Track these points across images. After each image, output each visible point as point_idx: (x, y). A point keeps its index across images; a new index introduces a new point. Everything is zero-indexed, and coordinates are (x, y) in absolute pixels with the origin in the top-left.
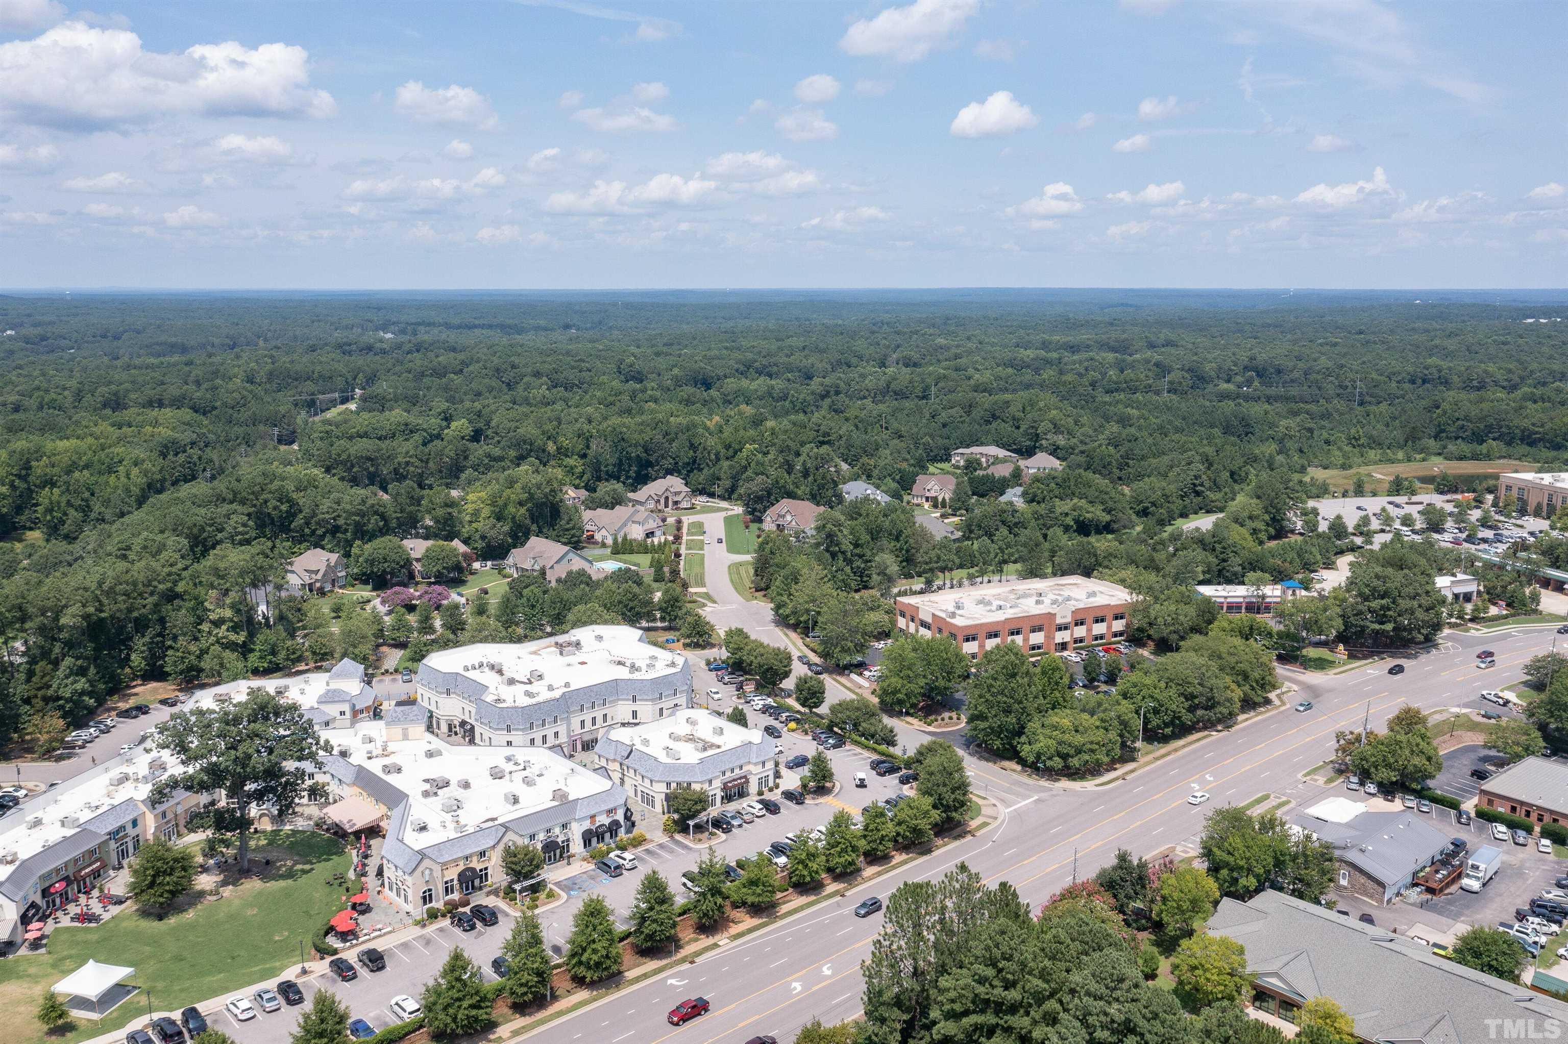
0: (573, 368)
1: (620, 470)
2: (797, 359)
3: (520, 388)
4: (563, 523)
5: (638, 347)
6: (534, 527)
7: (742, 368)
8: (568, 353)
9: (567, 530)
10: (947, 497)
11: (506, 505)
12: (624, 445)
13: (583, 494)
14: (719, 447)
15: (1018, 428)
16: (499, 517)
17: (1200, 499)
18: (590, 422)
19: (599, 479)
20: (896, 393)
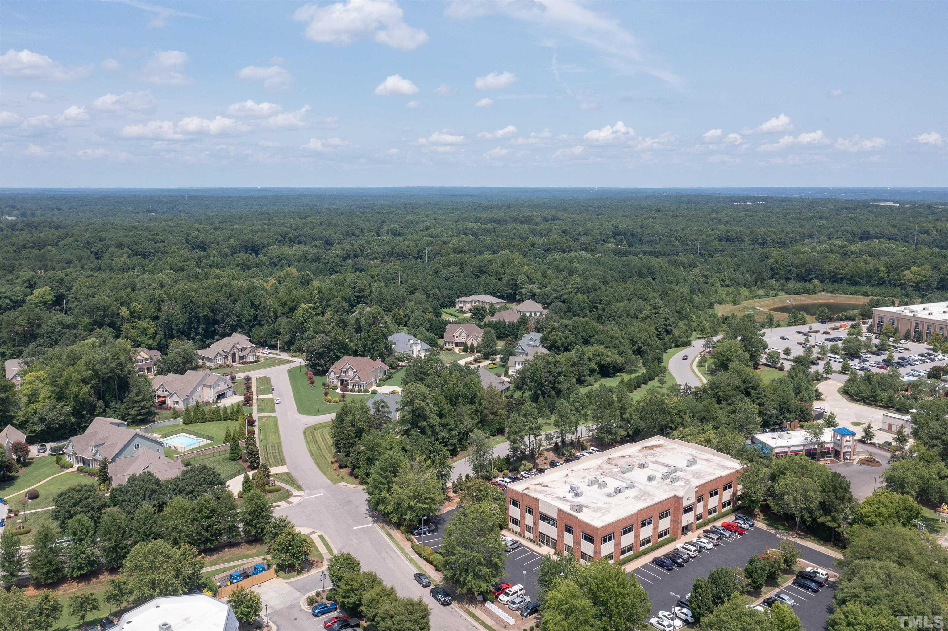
0: (149, 240)
1: (190, 328)
2: (318, 231)
3: (106, 257)
4: (132, 395)
5: (201, 224)
6: (100, 403)
7: (280, 238)
8: (147, 229)
9: (137, 402)
10: (476, 344)
11: (67, 384)
12: (194, 307)
13: (156, 355)
14: (277, 305)
15: (500, 280)
16: (60, 397)
17: (670, 336)
18: (162, 286)
19: (172, 337)
20: (398, 255)
